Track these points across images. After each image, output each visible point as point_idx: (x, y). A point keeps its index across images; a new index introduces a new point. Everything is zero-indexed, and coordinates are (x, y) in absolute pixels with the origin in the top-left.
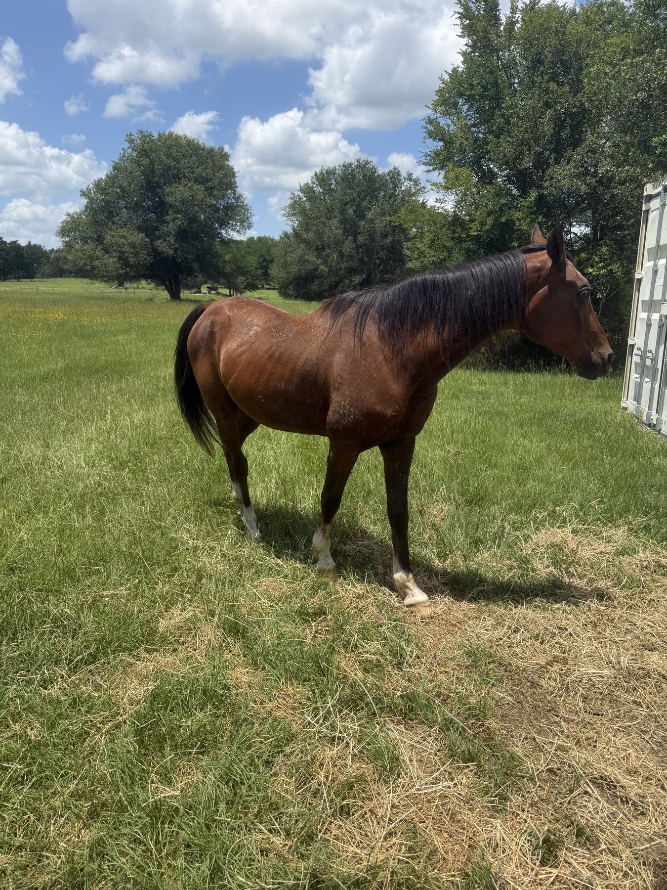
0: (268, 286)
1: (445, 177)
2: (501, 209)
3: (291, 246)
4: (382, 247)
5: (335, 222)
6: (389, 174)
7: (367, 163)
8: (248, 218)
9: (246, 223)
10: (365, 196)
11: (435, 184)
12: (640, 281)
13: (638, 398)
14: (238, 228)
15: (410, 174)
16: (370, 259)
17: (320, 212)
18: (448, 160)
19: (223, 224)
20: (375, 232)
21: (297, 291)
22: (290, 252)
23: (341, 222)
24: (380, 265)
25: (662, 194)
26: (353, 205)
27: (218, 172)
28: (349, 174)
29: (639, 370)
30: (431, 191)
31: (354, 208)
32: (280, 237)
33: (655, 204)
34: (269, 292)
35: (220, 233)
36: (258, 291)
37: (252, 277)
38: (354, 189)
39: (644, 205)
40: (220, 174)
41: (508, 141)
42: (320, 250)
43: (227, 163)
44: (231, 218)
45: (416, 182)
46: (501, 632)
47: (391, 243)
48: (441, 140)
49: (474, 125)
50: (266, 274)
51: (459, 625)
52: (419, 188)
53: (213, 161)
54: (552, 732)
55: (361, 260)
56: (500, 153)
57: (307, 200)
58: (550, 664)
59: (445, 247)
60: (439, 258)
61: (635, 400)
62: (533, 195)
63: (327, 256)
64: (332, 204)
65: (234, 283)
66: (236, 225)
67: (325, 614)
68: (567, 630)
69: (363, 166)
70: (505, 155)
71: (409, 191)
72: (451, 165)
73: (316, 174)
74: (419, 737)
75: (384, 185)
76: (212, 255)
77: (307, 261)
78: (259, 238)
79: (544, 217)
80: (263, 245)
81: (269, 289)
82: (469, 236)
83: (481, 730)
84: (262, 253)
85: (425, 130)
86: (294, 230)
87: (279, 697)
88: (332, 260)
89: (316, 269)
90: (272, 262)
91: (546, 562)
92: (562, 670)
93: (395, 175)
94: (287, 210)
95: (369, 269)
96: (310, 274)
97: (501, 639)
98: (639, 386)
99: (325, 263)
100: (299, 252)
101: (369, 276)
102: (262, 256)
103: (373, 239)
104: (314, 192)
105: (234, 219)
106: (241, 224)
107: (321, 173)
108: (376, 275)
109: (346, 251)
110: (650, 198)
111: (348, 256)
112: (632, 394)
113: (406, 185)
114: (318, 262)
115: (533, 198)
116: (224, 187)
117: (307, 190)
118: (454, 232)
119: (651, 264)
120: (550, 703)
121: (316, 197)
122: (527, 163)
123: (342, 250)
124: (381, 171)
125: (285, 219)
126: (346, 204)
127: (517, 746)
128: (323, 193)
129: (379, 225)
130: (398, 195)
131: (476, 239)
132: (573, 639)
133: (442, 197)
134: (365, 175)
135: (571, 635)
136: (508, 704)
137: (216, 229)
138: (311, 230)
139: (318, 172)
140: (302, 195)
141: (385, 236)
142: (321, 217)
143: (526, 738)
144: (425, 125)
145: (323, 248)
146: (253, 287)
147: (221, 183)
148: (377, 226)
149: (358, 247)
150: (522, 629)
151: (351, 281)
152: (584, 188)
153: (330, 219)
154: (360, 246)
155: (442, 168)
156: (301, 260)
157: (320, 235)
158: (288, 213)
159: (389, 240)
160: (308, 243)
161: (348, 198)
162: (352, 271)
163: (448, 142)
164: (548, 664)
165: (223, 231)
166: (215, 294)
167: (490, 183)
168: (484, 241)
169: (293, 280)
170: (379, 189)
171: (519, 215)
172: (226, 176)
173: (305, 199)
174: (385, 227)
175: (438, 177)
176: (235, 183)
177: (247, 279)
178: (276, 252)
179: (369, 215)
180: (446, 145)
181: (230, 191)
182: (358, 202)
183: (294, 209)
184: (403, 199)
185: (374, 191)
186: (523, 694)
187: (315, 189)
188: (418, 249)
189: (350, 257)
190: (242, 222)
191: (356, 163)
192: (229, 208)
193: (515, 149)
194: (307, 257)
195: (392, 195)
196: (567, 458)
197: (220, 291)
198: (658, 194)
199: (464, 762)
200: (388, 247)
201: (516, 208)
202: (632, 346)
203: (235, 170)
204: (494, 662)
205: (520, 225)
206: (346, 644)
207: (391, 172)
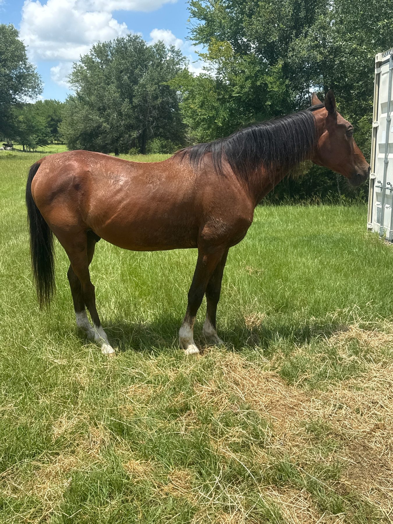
0: (56, 142)
1: (210, 49)
2: (256, 76)
3: (76, 107)
4: (154, 107)
5: (113, 87)
6: (155, 47)
7: (137, 38)
8: (38, 85)
9: (36, 89)
10: (137, 65)
11: (201, 55)
12: (376, 129)
13: (380, 220)
14: (30, 93)
15: (173, 47)
16: (144, 117)
17: (99, 78)
18: (210, 35)
19: (17, 90)
20: (147, 95)
21: (84, 145)
22: (76, 112)
23: (118, 87)
24: (153, 122)
25: (391, 61)
26: (127, 73)
27: (10, 46)
28: (122, 47)
29: (381, 198)
30: (199, 61)
31: (128, 75)
32: (67, 100)
33: (385, 68)
34: (57, 146)
35: (15, 98)
36: (49, 146)
37: (42, 135)
38: (127, 59)
39: (376, 70)
40: (12, 48)
41: (258, 20)
42: (102, 110)
43: (17, 38)
44: (23, 85)
45: (178, 53)
46: (329, 410)
47: (161, 103)
48: (204, 19)
49: (228, 7)
50: (55, 131)
51: (296, 408)
52: (180, 58)
53: (5, 37)
54: (389, 482)
55: (137, 118)
56: (252, 30)
57: (87, 69)
58: (373, 430)
59: (213, 107)
60: (209, 116)
61: (378, 222)
62: (280, 64)
63: (109, 115)
64: (109, 73)
65: (27, 140)
66: (28, 91)
67: (190, 409)
68: (378, 403)
69: (133, 40)
70: (257, 32)
71: (173, 61)
72: (214, 39)
73: (94, 47)
74: (292, 498)
75: (152, 56)
76: (8, 117)
77: (92, 119)
78: (46, 102)
79: (290, 81)
80: (50, 107)
81: (58, 144)
82: (231, 97)
83: (339, 486)
84: (50, 114)
85: (190, 11)
86: (78, 94)
87: (173, 480)
88: (113, 119)
89: (99, 127)
90: (60, 121)
91: (349, 353)
92: (384, 434)
93: (160, 48)
94: (72, 77)
95: (143, 126)
96: (94, 130)
97: (330, 415)
98: (381, 211)
99: (107, 121)
100: (84, 112)
101: (144, 131)
102: (49, 116)
103: (146, 101)
104: (93, 62)
105: (26, 86)
106: (32, 90)
107: (99, 46)
108: (150, 130)
109: (124, 111)
110: (380, 64)
111: (126, 115)
112: (375, 217)
113: (169, 55)
114: (101, 121)
115: (280, 66)
116: (16, 59)
117: (87, 61)
118: (219, 94)
119: (385, 115)
120: (381, 460)
121: (95, 67)
122: (275, 38)
123: (120, 110)
124: (149, 44)
125: (69, 85)
126: (121, 72)
127: (367, 497)
128: (101, 63)
129: (151, 89)
130: (164, 64)
131: (238, 100)
132: (384, 410)
133: (208, 66)
134: (135, 48)
135: (382, 407)
136: (351, 465)
137: (11, 95)
138: (93, 94)
139: (96, 46)
140: (83, 65)
141: (156, 98)
142: (101, 83)
143: (372, 489)
144: (190, 7)
145: (104, 109)
146: (44, 143)
147: (13, 56)
148: (148, 90)
149: (134, 107)
150: (345, 406)
151: (130, 136)
152: (319, 58)
153: (108, 85)
154: (135, 107)
155: (206, 42)
156: (86, 119)
157: (101, 98)
158: (72, 80)
159: (159, 101)
160: (91, 105)
161: (122, 67)
162: (130, 127)
163: (210, 20)
164: (372, 431)
165: (16, 96)
166: (10, 150)
167: (246, 54)
168: (244, 101)
169: (80, 136)
170: (148, 59)
171: (270, 79)
172: (17, 49)
173: (86, 68)
174: (155, 90)
175: (204, 49)
176: (25, 55)
177: (38, 136)
178: (64, 113)
179: (141, 81)
180: (208, 23)
181: (21, 63)
182: (132, 70)
183: (77, 76)
184: (168, 67)
185: (144, 61)
186: (360, 456)
187: (94, 60)
188: (191, 108)
189: (128, 116)
190: (33, 88)
191: (127, 38)
192: (21, 77)
193: (264, 27)
194: (91, 117)
195: (159, 65)
196: (337, 270)
197: (14, 147)
198: (388, 61)
199: (334, 513)
200: (159, 107)
201: (267, 74)
202: (373, 180)
203: (25, 44)
204: (331, 433)
205: (272, 87)
206: (214, 432)
207: (157, 45)
